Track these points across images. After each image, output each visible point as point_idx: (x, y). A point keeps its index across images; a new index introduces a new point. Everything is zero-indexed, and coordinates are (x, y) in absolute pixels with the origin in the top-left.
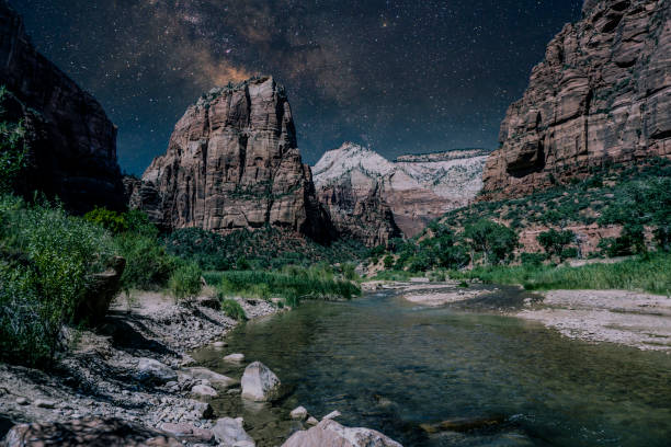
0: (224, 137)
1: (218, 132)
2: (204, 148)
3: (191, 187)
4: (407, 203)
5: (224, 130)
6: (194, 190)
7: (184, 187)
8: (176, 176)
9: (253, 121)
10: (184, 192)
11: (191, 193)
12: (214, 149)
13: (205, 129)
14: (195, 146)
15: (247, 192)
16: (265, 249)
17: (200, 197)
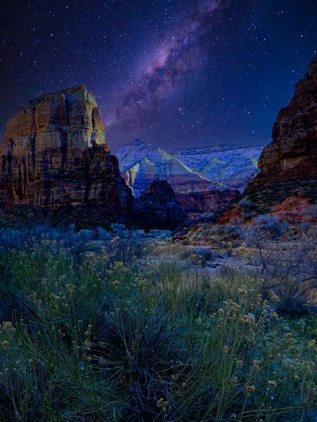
0: (49, 133)
1: (44, 129)
2: (33, 141)
3: (22, 171)
4: (182, 184)
5: (48, 128)
6: (25, 174)
7: (17, 172)
8: (10, 163)
9: (71, 121)
10: (17, 176)
11: (23, 177)
12: (41, 142)
13: (32, 127)
14: (26, 141)
15: (68, 176)
16: (87, 220)
17: (30, 180)
